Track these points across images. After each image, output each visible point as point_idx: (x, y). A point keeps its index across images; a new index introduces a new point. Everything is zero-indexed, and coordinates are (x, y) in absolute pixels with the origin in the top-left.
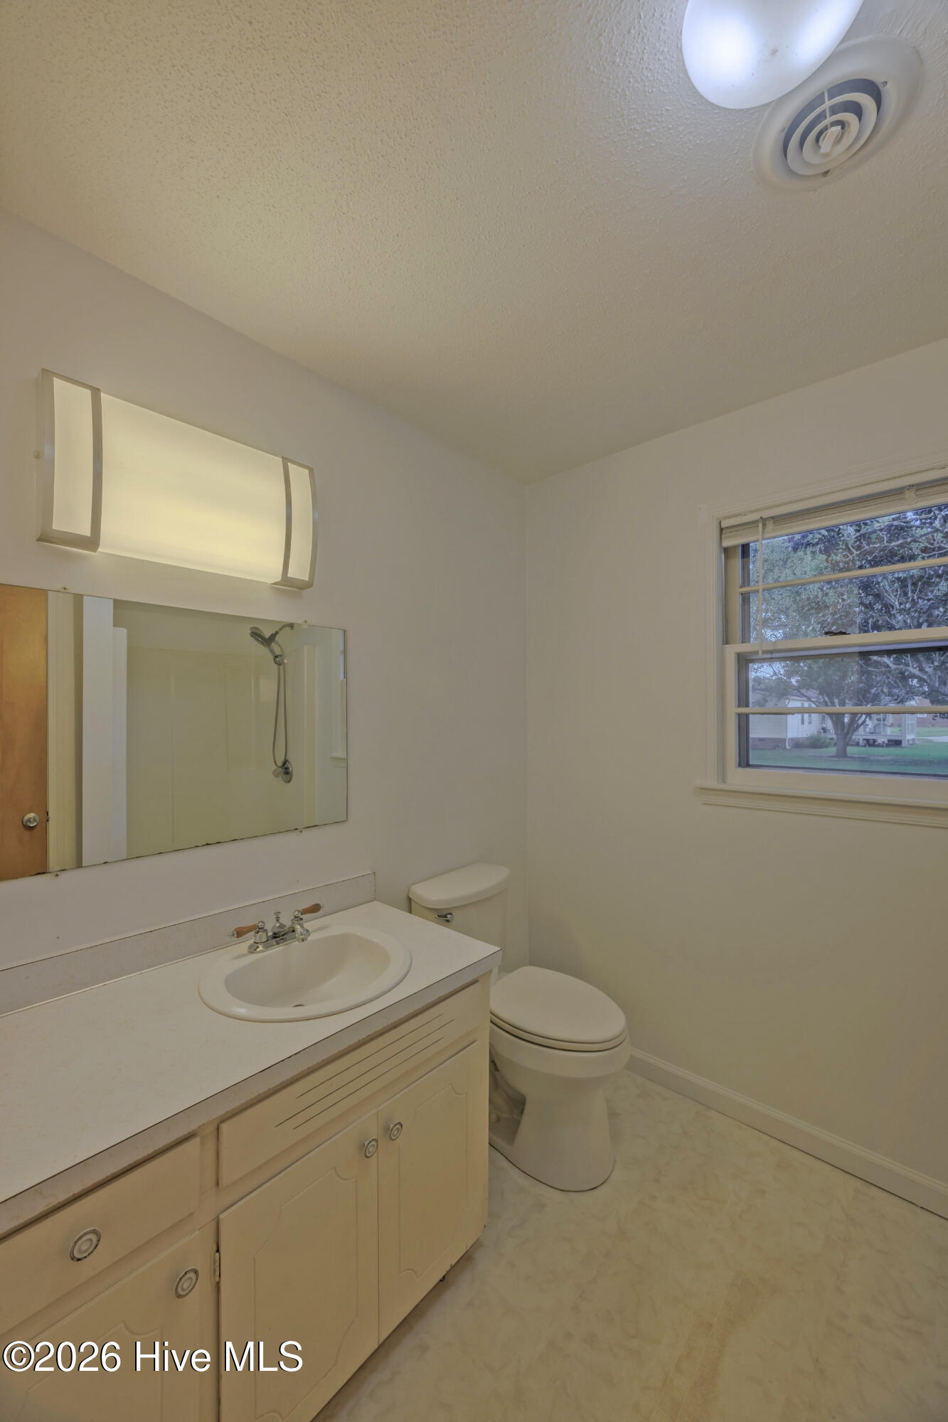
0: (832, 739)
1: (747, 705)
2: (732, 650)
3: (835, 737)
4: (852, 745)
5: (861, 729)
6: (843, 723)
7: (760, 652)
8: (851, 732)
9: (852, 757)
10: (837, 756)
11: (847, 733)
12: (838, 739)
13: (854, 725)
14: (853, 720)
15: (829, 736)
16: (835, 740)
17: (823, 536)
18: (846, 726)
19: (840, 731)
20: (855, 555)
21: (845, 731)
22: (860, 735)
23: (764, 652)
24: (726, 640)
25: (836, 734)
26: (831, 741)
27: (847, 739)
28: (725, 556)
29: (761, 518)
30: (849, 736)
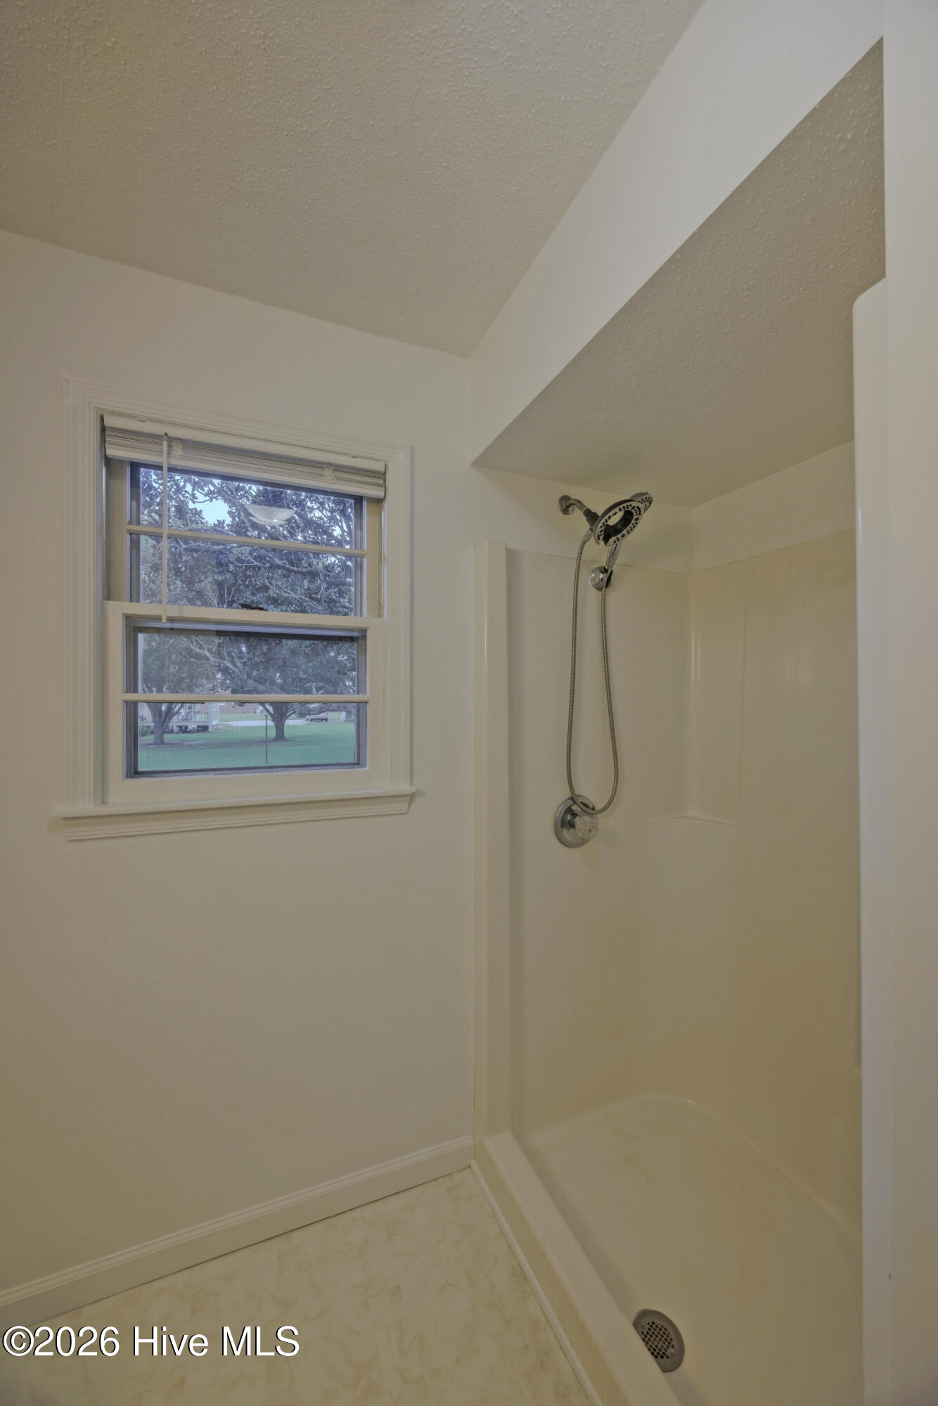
0: (149, 727)
1: (136, 691)
2: (118, 610)
3: (152, 724)
4: (168, 733)
5: (175, 718)
6: (161, 711)
7: (164, 620)
8: (167, 721)
9: (168, 744)
10: (156, 744)
11: (164, 722)
12: (155, 727)
13: (170, 713)
14: (169, 709)
15: (146, 724)
16: (152, 728)
17: (154, 520)
18: (163, 714)
19: (157, 719)
20: (182, 548)
21: (163, 718)
22: (175, 723)
23: (171, 620)
24: (108, 593)
25: (154, 722)
26: (148, 729)
27: (164, 728)
28: (106, 469)
29: (166, 434)
30: (166, 724)
